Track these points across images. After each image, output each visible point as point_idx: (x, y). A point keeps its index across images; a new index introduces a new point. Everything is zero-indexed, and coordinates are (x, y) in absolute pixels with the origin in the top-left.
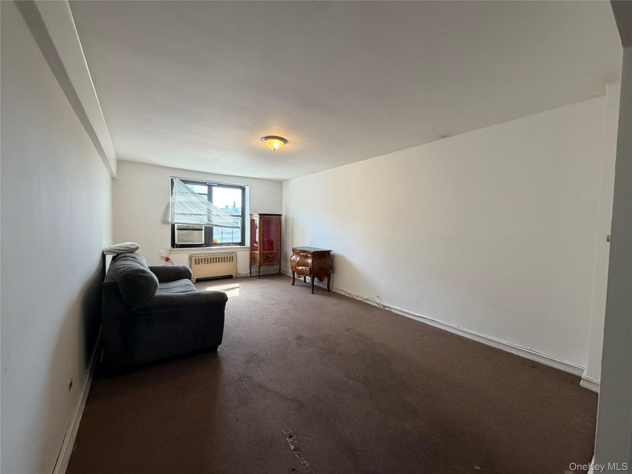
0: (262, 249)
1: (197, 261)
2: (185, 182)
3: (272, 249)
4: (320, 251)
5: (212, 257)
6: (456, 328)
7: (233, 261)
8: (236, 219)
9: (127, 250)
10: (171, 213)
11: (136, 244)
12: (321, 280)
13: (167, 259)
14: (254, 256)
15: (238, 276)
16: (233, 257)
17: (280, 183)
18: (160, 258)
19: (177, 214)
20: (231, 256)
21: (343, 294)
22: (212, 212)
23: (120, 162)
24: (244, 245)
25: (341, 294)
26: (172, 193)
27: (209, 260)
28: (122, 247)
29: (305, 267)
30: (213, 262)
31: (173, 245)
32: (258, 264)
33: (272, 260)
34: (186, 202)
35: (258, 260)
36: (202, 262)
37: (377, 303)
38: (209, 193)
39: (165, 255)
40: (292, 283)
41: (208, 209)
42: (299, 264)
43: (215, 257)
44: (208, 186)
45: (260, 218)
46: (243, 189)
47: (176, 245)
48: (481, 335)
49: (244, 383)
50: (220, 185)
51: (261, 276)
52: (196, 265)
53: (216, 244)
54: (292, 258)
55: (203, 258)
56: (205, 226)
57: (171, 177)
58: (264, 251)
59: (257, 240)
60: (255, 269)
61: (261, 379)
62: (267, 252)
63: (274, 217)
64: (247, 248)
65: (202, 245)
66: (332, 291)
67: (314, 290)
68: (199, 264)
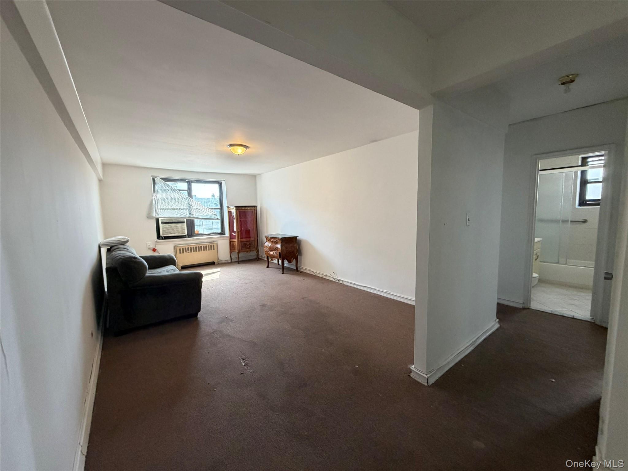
0: (240, 238)
1: (182, 250)
2: (166, 180)
3: (250, 237)
4: (288, 237)
5: (195, 246)
6: (387, 292)
7: (214, 249)
8: (215, 211)
9: (119, 243)
10: (154, 208)
11: (126, 237)
12: (290, 262)
13: (154, 250)
14: (233, 244)
15: (219, 262)
16: (214, 246)
17: (254, 177)
18: (148, 249)
19: (160, 209)
20: (212, 245)
21: (308, 272)
22: (193, 206)
23: (104, 165)
24: (224, 235)
25: (307, 273)
26: (154, 191)
27: (192, 249)
28: (115, 240)
29: (275, 251)
30: (196, 251)
31: (159, 237)
32: (237, 251)
33: (249, 247)
34: (167, 199)
35: (237, 247)
36: (186, 251)
37: (333, 278)
38: (188, 189)
39: (152, 246)
40: (267, 266)
41: (189, 204)
42: (271, 249)
43: (197, 246)
44: (188, 182)
45: (237, 210)
46: (220, 184)
47: (162, 237)
48: (402, 296)
49: (216, 334)
50: (198, 181)
51: (240, 262)
52: (181, 254)
53: (198, 235)
54: (265, 244)
55: (187, 247)
56: (186, 220)
57: (152, 176)
58: (241, 239)
59: (235, 229)
60: (235, 256)
61: (229, 332)
62: (244, 240)
63: (249, 209)
64: (227, 237)
65: (185, 237)
66: (300, 271)
67: (284, 270)
68: (183, 252)
